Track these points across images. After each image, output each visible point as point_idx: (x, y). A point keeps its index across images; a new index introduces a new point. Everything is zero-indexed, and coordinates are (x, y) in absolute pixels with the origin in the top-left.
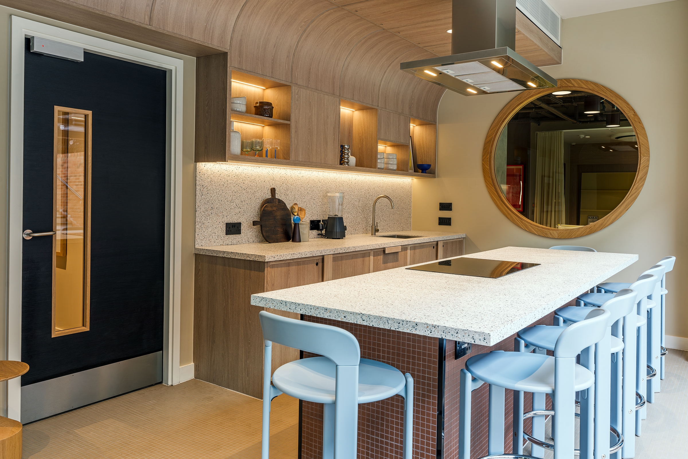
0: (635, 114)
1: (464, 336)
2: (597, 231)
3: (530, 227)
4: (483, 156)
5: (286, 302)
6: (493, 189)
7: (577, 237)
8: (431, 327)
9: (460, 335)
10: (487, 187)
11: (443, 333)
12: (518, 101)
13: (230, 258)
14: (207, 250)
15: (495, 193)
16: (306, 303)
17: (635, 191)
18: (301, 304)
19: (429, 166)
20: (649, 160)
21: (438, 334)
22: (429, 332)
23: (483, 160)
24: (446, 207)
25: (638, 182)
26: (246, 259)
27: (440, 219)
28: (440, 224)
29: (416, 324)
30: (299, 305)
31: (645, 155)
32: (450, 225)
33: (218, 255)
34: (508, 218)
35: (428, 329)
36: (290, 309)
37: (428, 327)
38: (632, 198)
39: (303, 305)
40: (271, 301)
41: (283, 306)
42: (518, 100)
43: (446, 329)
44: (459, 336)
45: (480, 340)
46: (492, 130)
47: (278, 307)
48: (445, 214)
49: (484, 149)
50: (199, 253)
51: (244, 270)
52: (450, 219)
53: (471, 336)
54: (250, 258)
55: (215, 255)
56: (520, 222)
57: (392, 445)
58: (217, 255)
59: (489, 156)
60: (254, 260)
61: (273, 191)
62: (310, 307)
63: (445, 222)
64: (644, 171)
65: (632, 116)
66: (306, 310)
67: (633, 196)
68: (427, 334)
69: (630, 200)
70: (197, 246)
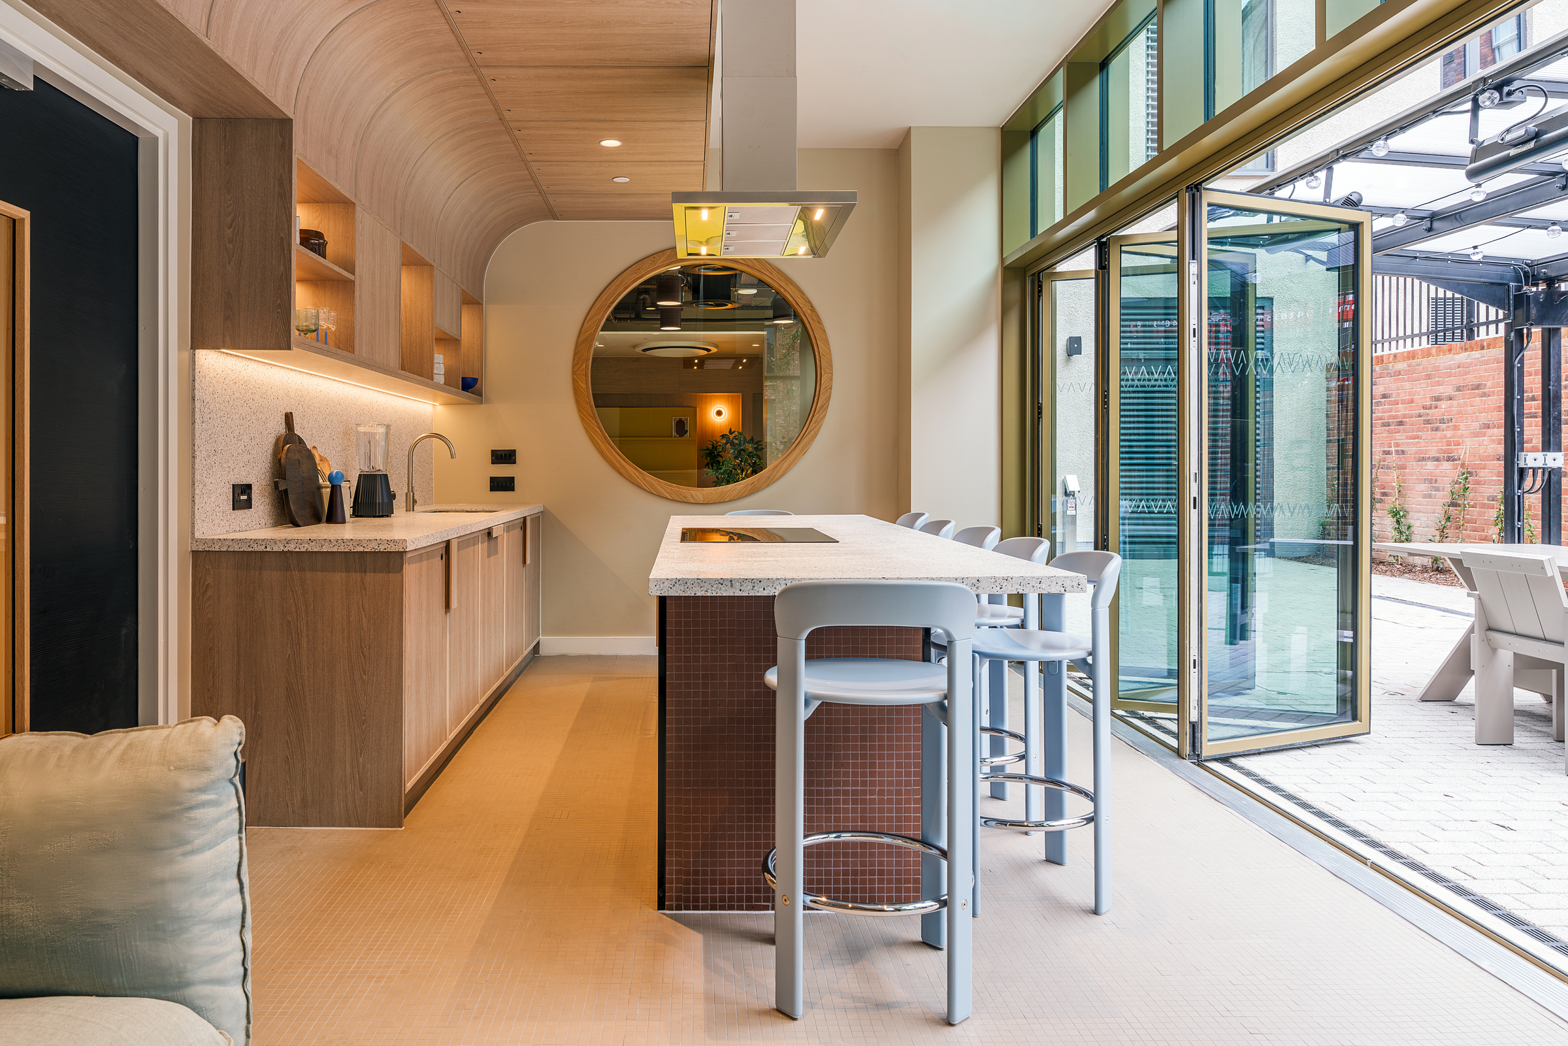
0: (813, 309)
1: (1050, 586)
2: (764, 489)
3: (658, 487)
4: (574, 366)
5: (731, 581)
6: (594, 424)
7: (733, 500)
8: (1001, 580)
9: (1044, 585)
10: (582, 420)
11: (1019, 587)
12: (635, 275)
13: (307, 552)
14: (233, 540)
15: (596, 431)
16: (774, 577)
17: (814, 425)
18: (765, 579)
19: (476, 380)
20: (831, 379)
21: (1012, 589)
22: (998, 588)
23: (574, 373)
24: (504, 457)
25: (819, 412)
26: (352, 550)
27: (492, 479)
28: (492, 489)
29: (978, 580)
30: (760, 582)
31: (828, 371)
32: (513, 490)
33: (268, 549)
34: (621, 474)
35: (997, 584)
36: (740, 590)
37: (996, 581)
38: (810, 435)
39: (769, 581)
40: (698, 583)
41: (724, 588)
42: (635, 273)
43: (1024, 580)
44: (1043, 587)
45: (1073, 587)
46: (589, 320)
47: (715, 591)
48: (503, 471)
49: (575, 354)
50: (207, 549)
51: (344, 574)
52: (512, 479)
53: (1060, 584)
54: (364, 547)
55: (262, 548)
56: (641, 479)
57: (846, 793)
58: (266, 547)
59: (584, 366)
60: (375, 552)
61: (289, 418)
62: (784, 582)
63: (502, 485)
64: (826, 395)
65: (809, 311)
66: (775, 588)
67: (812, 433)
68: (996, 591)
69: (807, 438)
70: (198, 535)
